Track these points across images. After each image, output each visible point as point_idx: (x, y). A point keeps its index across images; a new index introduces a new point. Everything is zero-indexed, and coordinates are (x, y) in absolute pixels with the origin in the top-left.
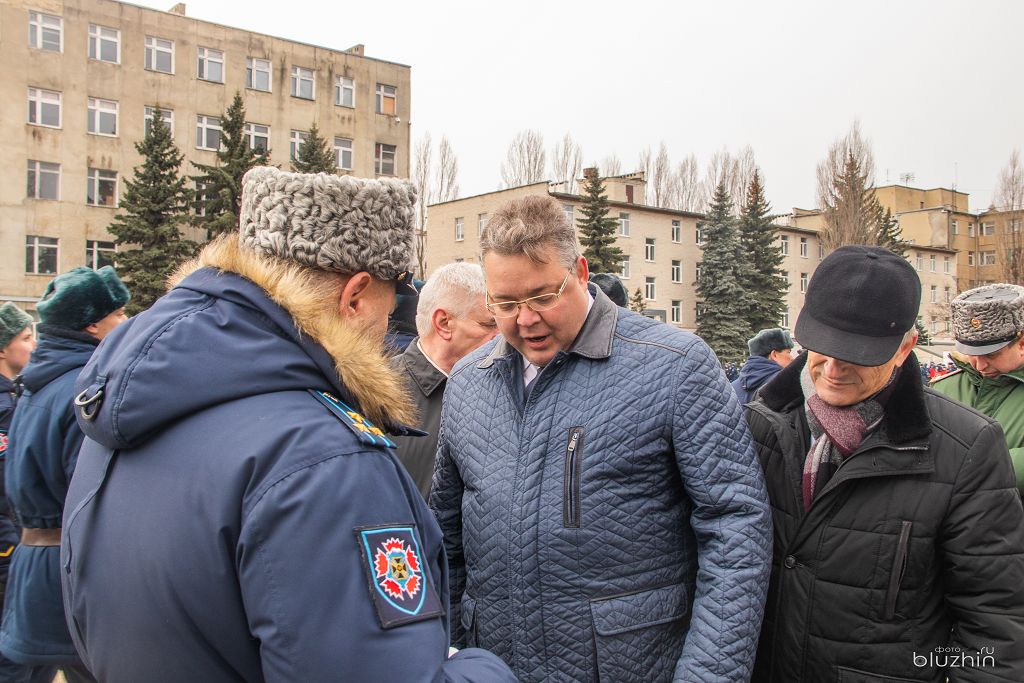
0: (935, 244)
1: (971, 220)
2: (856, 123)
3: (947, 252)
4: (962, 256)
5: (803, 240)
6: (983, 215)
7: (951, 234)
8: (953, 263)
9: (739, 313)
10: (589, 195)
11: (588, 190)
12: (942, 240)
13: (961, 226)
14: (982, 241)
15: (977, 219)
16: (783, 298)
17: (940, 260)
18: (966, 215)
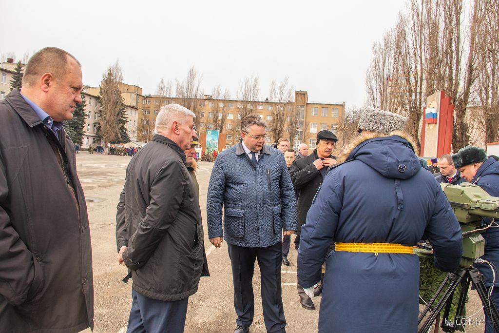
0: (132, 105)
1: (143, 98)
2: (118, 61)
3: (136, 109)
4: (140, 110)
5: (90, 99)
6: (147, 97)
7: (137, 103)
8: (137, 112)
9: (70, 124)
10: (16, 71)
11: (16, 69)
12: (134, 104)
13: (140, 99)
14: (146, 106)
15: (145, 98)
16: (84, 120)
17: (133, 111)
18: (141, 96)
